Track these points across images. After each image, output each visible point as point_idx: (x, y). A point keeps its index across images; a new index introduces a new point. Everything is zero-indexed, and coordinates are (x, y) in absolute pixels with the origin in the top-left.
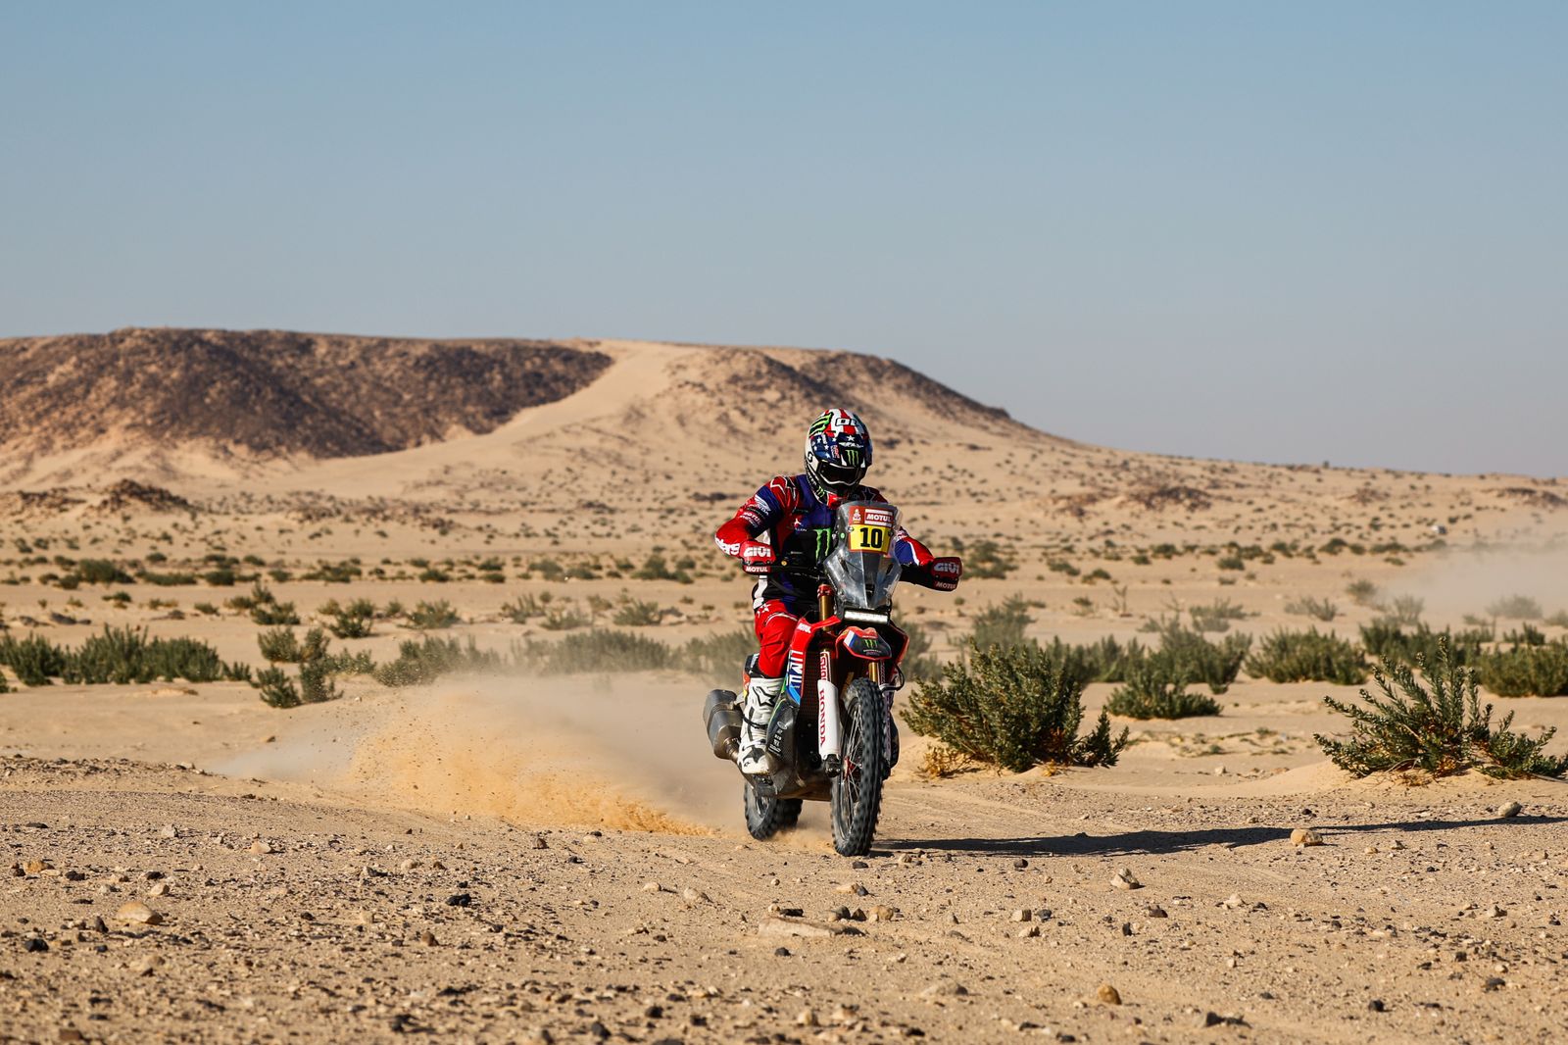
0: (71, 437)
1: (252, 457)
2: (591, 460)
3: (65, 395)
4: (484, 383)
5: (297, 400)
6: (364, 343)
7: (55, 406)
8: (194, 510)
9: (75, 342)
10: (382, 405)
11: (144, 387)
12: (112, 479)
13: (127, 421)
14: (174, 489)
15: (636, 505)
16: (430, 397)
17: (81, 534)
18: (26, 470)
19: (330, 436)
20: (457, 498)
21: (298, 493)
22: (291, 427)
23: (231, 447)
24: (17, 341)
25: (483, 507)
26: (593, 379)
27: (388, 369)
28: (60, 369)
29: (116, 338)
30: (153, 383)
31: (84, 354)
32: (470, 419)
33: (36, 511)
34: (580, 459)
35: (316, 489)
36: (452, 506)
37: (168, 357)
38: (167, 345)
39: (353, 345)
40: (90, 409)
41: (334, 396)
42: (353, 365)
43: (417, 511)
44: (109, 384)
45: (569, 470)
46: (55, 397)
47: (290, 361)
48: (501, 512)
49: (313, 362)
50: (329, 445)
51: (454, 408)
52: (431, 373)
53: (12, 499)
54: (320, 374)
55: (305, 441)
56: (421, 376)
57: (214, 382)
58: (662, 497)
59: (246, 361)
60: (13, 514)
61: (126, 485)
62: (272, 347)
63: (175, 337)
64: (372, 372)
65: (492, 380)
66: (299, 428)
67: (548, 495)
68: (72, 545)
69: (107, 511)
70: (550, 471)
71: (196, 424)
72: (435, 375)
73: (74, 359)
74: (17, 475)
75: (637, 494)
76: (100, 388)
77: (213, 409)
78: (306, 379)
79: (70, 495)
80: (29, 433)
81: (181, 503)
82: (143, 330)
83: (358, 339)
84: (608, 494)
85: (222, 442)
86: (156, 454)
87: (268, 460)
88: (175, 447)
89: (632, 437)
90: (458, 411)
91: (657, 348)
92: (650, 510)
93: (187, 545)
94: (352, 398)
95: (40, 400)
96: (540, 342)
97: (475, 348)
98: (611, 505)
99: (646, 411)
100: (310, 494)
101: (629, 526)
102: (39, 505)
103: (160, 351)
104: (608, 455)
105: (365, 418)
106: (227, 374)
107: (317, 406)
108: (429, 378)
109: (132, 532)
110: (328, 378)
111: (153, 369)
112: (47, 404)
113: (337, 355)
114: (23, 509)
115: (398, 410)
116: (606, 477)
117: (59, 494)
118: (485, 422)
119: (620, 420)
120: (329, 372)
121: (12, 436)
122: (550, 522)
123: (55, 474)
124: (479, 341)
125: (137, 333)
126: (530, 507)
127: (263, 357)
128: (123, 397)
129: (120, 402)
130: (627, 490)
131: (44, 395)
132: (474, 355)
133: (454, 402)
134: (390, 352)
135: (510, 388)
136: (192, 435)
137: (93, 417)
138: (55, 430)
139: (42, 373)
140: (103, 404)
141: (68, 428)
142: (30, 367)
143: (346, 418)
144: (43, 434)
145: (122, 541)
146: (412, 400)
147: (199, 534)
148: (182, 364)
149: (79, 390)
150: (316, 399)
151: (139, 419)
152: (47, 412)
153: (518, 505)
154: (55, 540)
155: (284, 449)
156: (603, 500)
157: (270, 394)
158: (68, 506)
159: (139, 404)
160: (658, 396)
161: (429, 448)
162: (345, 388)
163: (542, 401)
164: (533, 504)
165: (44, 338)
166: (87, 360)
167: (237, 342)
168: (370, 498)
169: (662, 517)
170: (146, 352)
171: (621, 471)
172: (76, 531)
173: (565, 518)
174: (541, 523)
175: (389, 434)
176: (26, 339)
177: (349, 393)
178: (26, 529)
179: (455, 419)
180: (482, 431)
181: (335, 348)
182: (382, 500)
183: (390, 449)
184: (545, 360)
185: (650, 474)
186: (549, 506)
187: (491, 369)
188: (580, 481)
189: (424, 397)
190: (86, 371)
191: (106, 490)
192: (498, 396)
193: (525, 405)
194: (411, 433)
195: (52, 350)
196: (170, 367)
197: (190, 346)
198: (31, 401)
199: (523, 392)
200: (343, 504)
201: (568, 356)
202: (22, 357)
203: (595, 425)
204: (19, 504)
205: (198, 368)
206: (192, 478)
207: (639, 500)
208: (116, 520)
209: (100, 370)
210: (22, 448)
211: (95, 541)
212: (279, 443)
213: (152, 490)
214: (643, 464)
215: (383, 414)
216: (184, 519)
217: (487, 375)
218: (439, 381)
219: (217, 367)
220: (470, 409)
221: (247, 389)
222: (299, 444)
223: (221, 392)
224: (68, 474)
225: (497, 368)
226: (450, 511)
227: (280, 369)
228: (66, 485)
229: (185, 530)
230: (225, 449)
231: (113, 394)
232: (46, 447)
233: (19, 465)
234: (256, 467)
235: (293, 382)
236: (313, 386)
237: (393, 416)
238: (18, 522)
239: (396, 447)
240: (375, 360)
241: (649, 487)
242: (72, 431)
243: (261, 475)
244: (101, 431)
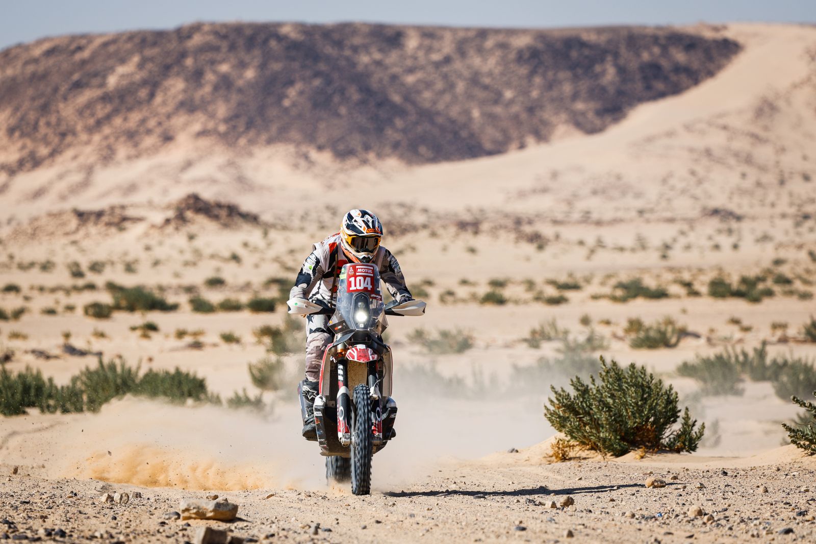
0: (136, 145)
1: (337, 165)
2: (720, 161)
3: (130, 100)
4: (597, 76)
5: (384, 102)
6: (461, 34)
7: (116, 112)
8: (266, 228)
9: (137, 40)
10: (482, 103)
11: (216, 88)
12: (178, 193)
13: (197, 127)
14: (247, 204)
15: (767, 211)
16: (535, 94)
17: (143, 256)
18: (85, 184)
19: (422, 139)
20: (564, 207)
21: (387, 205)
22: (380, 130)
23: (314, 154)
24: (73, 38)
25: (595, 216)
26: (720, 67)
27: (487, 64)
28: (121, 70)
29: (183, 34)
30: (225, 84)
31: (149, 52)
32: (580, 119)
33: (92, 229)
34: (705, 161)
35: (407, 199)
36: (560, 217)
37: (242, 54)
38: (241, 42)
39: (448, 36)
40: (156, 114)
41: (427, 95)
42: (447, 60)
43: (518, 222)
44: (176, 86)
45: (693, 173)
46: (117, 101)
47: (377, 56)
48: (615, 221)
49: (403, 57)
50: (423, 150)
51: (561, 104)
52: (536, 67)
53: (65, 217)
54: (411, 70)
55: (396, 146)
56: (523, 71)
57: (291, 83)
58: (798, 202)
59: (328, 59)
60: (67, 234)
61: (191, 201)
62: (357, 41)
63: (248, 32)
64: (469, 67)
65: (604, 72)
66: (389, 132)
67: (669, 200)
68: (130, 268)
69: (170, 229)
70: (670, 175)
71: (274, 129)
72: (540, 71)
73: (136, 59)
74: (76, 189)
75: (771, 197)
76: (167, 89)
77: (294, 112)
78: (394, 78)
79: (130, 212)
80: (88, 143)
81: (252, 219)
82: (212, 24)
83: (453, 30)
84: (736, 199)
85: (304, 149)
86: (231, 164)
87: (355, 168)
88: (251, 155)
89: (762, 134)
90: (567, 109)
91: (795, 31)
92: (784, 216)
93: (257, 266)
94: (447, 98)
95: (99, 107)
96: (659, 28)
97: (585, 37)
98: (738, 211)
99: (781, 104)
100: (402, 205)
101: (759, 234)
102: (96, 224)
103: (232, 48)
104: (736, 155)
105: (462, 119)
106: (308, 73)
107: (409, 107)
108: (533, 73)
109: (197, 253)
110: (419, 75)
111: (224, 68)
112: (108, 108)
113: (429, 50)
114: (77, 230)
115: (498, 110)
116: (734, 179)
117: (118, 211)
118: (598, 122)
119: (750, 115)
120: (422, 68)
121: (69, 145)
122: (667, 232)
123: (118, 188)
124: (588, 30)
125: (206, 28)
126: (647, 215)
127: (347, 53)
128: (192, 100)
129: (188, 106)
130: (759, 192)
131: (106, 98)
132: (582, 44)
133: (561, 100)
134: (489, 43)
135: (624, 81)
136: (270, 141)
137: (160, 124)
138: (117, 138)
139: (102, 75)
140: (169, 108)
141: (132, 136)
142: (89, 68)
143: (440, 120)
144: (105, 143)
145: (186, 264)
146: (515, 97)
147: (271, 253)
148: (256, 62)
149: (143, 93)
150: (407, 98)
151: (211, 125)
152: (108, 118)
153: (633, 214)
154: (112, 263)
155: (371, 156)
156: (732, 207)
157: (356, 96)
158: (127, 224)
159: (210, 108)
160: (795, 86)
161: (535, 151)
162: (439, 85)
163: (662, 95)
164: (652, 211)
165: (101, 35)
166: (151, 59)
167: (317, 37)
168: (469, 210)
169: (798, 224)
170: (217, 49)
171: (753, 174)
172: (136, 251)
173: (685, 227)
174: (658, 234)
175: (489, 135)
176: (83, 36)
177: (442, 92)
178: (82, 251)
179: (563, 116)
180: (592, 130)
181: (427, 42)
182: (482, 211)
183: (490, 153)
184: (664, 49)
185: (786, 175)
186: (668, 214)
187: (602, 60)
188: (706, 185)
189: (526, 93)
190: (150, 72)
191: (168, 207)
192: (611, 90)
193: (641, 99)
194: (514, 133)
195: (112, 48)
196: (242, 65)
197: (266, 42)
198: (90, 105)
199: (639, 86)
200: (438, 217)
201: (690, 43)
202: (78, 57)
203: (722, 121)
204: (74, 222)
205: (276, 66)
206: (270, 189)
207: (773, 205)
208: (179, 239)
209: (166, 70)
210: (81, 159)
211: (156, 263)
212: (367, 148)
213: (219, 206)
214: (778, 162)
215: (484, 114)
216: (254, 236)
217: (598, 68)
218: (544, 75)
219: (296, 65)
220: (580, 106)
221: (330, 90)
222: (388, 150)
223: (301, 93)
224: (132, 188)
225: (609, 58)
226: (556, 222)
227: (366, 66)
228: (125, 201)
229: (255, 249)
230: (306, 157)
231: (180, 97)
232: (107, 156)
233: (77, 178)
234: (342, 177)
235: (381, 81)
236: (403, 84)
237: (491, 118)
238: (74, 243)
239: (498, 149)
240: (471, 52)
241: (784, 192)
242: (137, 139)
243: (346, 185)
244: (168, 138)
